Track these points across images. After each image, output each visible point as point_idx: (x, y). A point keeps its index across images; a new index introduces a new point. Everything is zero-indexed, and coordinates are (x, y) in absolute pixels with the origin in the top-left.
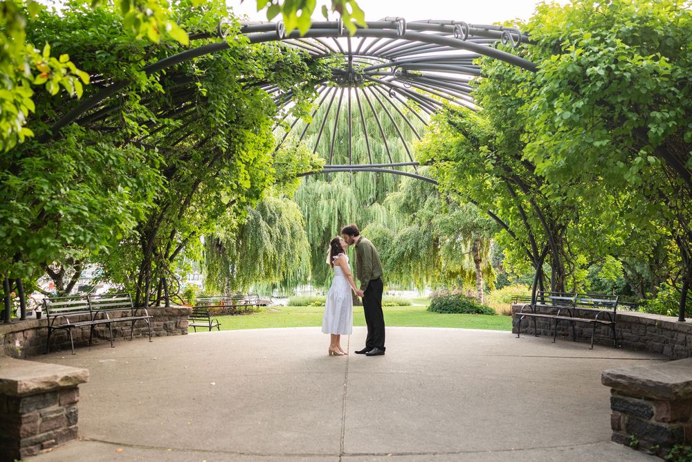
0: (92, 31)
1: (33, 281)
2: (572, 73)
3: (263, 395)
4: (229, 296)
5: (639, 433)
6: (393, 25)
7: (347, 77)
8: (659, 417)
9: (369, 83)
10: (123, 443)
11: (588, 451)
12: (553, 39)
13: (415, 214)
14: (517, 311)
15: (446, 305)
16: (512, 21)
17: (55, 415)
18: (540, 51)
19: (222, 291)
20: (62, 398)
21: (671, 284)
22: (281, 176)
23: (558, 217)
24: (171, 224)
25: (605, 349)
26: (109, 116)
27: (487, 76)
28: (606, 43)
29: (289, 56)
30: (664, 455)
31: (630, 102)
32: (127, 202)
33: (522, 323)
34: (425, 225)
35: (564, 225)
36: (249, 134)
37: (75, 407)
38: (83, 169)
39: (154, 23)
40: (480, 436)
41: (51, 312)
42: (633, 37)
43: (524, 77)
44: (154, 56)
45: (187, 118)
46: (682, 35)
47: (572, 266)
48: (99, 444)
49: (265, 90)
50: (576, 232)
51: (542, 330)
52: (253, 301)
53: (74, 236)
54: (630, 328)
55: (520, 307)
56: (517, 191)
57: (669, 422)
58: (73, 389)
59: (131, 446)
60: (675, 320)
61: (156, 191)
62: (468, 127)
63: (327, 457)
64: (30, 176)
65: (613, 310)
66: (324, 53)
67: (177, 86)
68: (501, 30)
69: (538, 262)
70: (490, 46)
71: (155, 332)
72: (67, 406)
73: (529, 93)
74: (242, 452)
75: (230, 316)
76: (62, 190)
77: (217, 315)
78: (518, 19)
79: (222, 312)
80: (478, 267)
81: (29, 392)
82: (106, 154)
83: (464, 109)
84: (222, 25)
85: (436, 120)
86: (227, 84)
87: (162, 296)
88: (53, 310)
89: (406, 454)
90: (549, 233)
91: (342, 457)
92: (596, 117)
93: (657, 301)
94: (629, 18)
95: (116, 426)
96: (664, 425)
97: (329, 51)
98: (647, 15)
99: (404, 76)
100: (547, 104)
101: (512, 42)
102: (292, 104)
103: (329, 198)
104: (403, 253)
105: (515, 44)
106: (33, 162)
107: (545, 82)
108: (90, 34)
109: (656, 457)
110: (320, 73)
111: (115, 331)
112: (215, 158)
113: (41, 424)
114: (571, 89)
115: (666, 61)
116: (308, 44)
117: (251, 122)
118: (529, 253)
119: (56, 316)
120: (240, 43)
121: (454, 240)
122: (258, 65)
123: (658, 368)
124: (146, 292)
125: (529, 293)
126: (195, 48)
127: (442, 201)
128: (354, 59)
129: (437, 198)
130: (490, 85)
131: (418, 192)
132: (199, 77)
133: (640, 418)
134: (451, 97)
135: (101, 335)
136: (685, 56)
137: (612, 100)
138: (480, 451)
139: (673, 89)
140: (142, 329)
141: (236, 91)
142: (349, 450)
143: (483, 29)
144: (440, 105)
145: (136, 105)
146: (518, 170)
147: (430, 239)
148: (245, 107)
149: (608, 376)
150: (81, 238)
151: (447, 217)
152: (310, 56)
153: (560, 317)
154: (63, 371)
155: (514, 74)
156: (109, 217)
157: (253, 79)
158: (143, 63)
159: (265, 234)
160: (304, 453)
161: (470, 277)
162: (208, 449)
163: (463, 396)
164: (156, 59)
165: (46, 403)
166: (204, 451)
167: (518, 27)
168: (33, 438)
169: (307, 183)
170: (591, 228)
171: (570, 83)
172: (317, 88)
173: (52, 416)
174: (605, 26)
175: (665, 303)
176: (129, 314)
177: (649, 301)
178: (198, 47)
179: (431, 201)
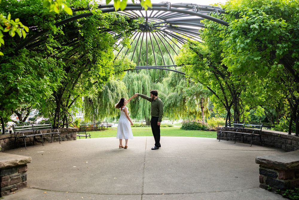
0: (32, 7)
1: (8, 117)
2: (244, 27)
3: (109, 167)
4: (94, 123)
5: (271, 184)
6: (165, 5)
7: (145, 28)
8: (280, 177)
9: (155, 30)
10: (47, 189)
11: (249, 192)
12: (236, 12)
13: (175, 87)
14: (219, 130)
15: (188, 126)
16: (218, 4)
17: (16, 177)
18: (230, 17)
19: (92, 121)
20: (20, 170)
21: (285, 118)
22: (117, 71)
23: (237, 89)
24: (69, 92)
25: (257, 146)
26: (41, 44)
27: (206, 28)
28: (259, 14)
29: (120, 18)
30: (282, 194)
31: (269, 39)
32: (48, 83)
33: (221, 135)
34: (179, 92)
35: (239, 92)
36: (103, 53)
37: (26, 173)
38: (29, 68)
39: (57, 5)
40: (203, 186)
41: (16, 131)
42: (271, 11)
43: (222, 28)
44: (60, 18)
45: (76, 46)
46: (292, 10)
47: (243, 110)
48: (36, 190)
49: (110, 33)
50: (244, 96)
51: (230, 138)
52: (105, 125)
53: (24, 98)
54: (267, 137)
55: (220, 128)
56: (219, 78)
57: (284, 180)
58: (24, 166)
59: (50, 191)
60: (287, 134)
61: (62, 78)
62: (198, 50)
63: (136, 195)
64: (5, 72)
65: (260, 129)
66: (135, 17)
67: (70, 31)
68: (213, 7)
69: (228, 108)
70: (208, 15)
71: (62, 139)
72: (22, 173)
73: (225, 35)
74: (99, 193)
75: (95, 132)
76: (19, 78)
77: (89, 131)
78: (220, 2)
79: (92, 130)
80: (202, 110)
81: (5, 167)
82: (39, 62)
83: (197, 42)
84: (90, 5)
85: (184, 47)
86: (93, 31)
87: (65, 123)
88: (17, 130)
89: (170, 194)
90: (233, 96)
91: (143, 195)
92: (254, 46)
93: (279, 125)
94: (269, 3)
95: (43, 182)
96: (282, 181)
97: (137, 16)
98: (277, 1)
99: (171, 28)
100: (233, 41)
101: (217, 13)
102: (121, 40)
103: (138, 80)
104: (170, 104)
105: (219, 14)
106: (6, 65)
107: (232, 30)
108: (31, 8)
109: (279, 195)
110: (134, 26)
111: (44, 139)
112: (88, 63)
113: (10, 181)
114: (243, 34)
115: (285, 22)
116: (128, 13)
117: (103, 47)
118: (224, 105)
119: (18, 132)
120: (98, 13)
121: (192, 98)
122: (107, 22)
123: (280, 156)
124: (58, 121)
125: (224, 122)
126: (78, 15)
127: (187, 82)
128: (149, 20)
129: (185, 80)
130: (208, 31)
131: (177, 78)
132: (80, 28)
133: (271, 178)
134: (191, 37)
135: (38, 140)
136: (293, 19)
137: (261, 39)
138: (202, 192)
139: (287, 34)
140: (56, 138)
141: (97, 34)
142: (145, 192)
143: (205, 7)
144: (186, 40)
145: (52, 40)
146: (220, 69)
147: (182, 98)
148: (101, 41)
149: (258, 159)
150: (28, 99)
151: (189, 89)
152: (129, 19)
153: (237, 133)
154: (20, 158)
155: (218, 27)
156: (40, 90)
157: (104, 28)
158: (55, 22)
159: (110, 96)
160: (126, 193)
161: (199, 114)
162: (84, 192)
163: (195, 168)
164: (60, 20)
165: (12, 172)
166: (82, 193)
167: (220, 6)
168: (7, 187)
169: (128, 74)
170: (251, 94)
171: (243, 31)
172: (132, 33)
173: (15, 178)
174: (258, 6)
175: (282, 126)
176: (50, 131)
177: (276, 126)
178: (79, 14)
179: (182, 82)
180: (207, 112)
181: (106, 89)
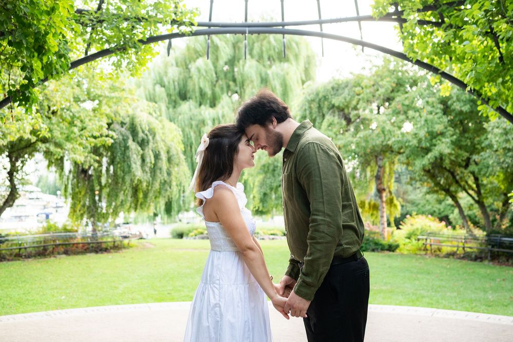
80: (381, 197)
159: (135, 157)
161: (370, 208)
179: (331, 121)
180: (391, 202)
181: (125, 140)
